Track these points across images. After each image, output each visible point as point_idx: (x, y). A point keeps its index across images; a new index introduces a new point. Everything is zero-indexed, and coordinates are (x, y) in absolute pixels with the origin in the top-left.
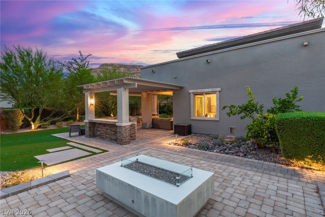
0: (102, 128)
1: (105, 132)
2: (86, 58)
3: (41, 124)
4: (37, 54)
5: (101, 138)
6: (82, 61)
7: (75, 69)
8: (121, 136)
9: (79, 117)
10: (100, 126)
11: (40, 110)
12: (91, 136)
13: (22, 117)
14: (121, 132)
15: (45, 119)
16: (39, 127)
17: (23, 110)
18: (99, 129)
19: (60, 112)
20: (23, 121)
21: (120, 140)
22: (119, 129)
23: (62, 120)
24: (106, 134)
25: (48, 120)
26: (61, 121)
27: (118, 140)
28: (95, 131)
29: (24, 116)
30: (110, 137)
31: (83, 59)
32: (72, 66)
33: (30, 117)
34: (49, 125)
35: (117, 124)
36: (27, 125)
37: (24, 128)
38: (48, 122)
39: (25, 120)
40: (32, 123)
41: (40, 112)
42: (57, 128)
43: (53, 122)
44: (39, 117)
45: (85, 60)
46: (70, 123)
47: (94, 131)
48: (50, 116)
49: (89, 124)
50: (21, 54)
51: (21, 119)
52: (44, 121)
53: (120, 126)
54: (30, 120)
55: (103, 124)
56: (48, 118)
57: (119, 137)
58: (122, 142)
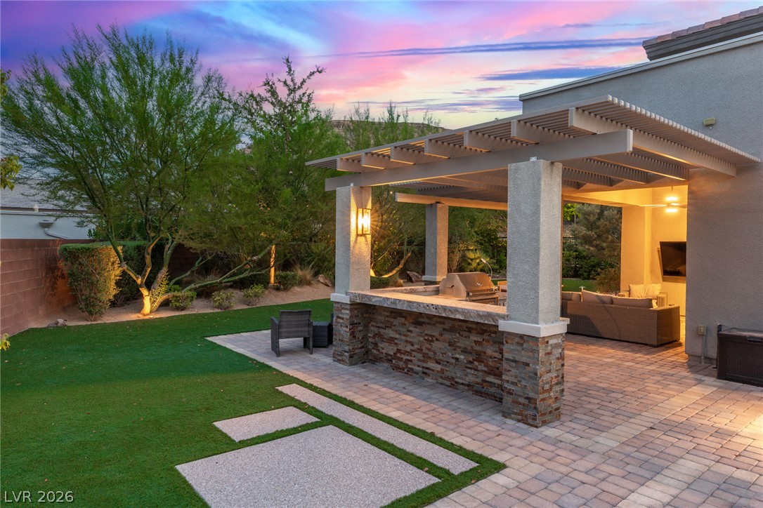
0: (403, 330)
1: (420, 350)
2: (304, 81)
3: (170, 294)
4: (167, 57)
5: (396, 368)
6: (292, 91)
7: (267, 118)
8: (524, 383)
9: (275, 276)
10: (396, 322)
11: (166, 249)
12: (355, 357)
13: (115, 273)
14: (528, 365)
15: (180, 278)
16: (165, 305)
17: (120, 248)
18: (390, 333)
19: (222, 259)
20: (118, 284)
21: (521, 400)
22: (514, 347)
23: (229, 284)
24: (425, 355)
25: (189, 283)
26: (226, 287)
27: (508, 399)
28: (370, 340)
29: (121, 269)
30: (447, 374)
31: (295, 84)
32: (261, 109)
33: (140, 271)
34: (192, 300)
35: (504, 326)
36: (129, 297)
37: (122, 305)
38: (190, 290)
39: (124, 281)
40: (145, 292)
41: (168, 253)
42: (216, 310)
43: (203, 291)
44: (163, 273)
45: (299, 88)
46: (256, 296)
47: (365, 338)
48: (193, 269)
49: (351, 310)
50: (119, 56)
51: (113, 277)
52: (177, 286)
53: (522, 336)
54: (139, 281)
55: (410, 313)
56: (187, 274)
57: (513, 383)
58: (530, 412)
